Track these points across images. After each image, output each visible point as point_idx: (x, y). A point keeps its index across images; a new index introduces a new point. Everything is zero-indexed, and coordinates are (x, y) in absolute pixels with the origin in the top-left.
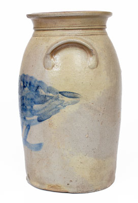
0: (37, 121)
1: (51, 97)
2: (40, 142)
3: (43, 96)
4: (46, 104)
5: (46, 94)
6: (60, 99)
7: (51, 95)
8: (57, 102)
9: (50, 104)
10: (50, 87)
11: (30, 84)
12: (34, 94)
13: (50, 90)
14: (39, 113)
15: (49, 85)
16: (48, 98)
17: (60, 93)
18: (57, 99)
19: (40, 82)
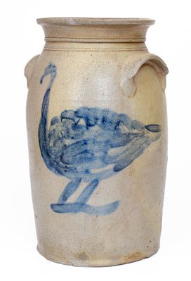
0: (112, 172)
1: (136, 135)
2: (116, 200)
3: (125, 134)
4: (129, 145)
5: (131, 132)
6: (146, 135)
7: (135, 131)
8: (141, 141)
9: (133, 144)
10: (135, 121)
11: (104, 120)
12: (112, 133)
13: (134, 125)
14: (118, 159)
15: (133, 119)
16: (132, 136)
17: (146, 127)
18: (142, 136)
19: (121, 115)
